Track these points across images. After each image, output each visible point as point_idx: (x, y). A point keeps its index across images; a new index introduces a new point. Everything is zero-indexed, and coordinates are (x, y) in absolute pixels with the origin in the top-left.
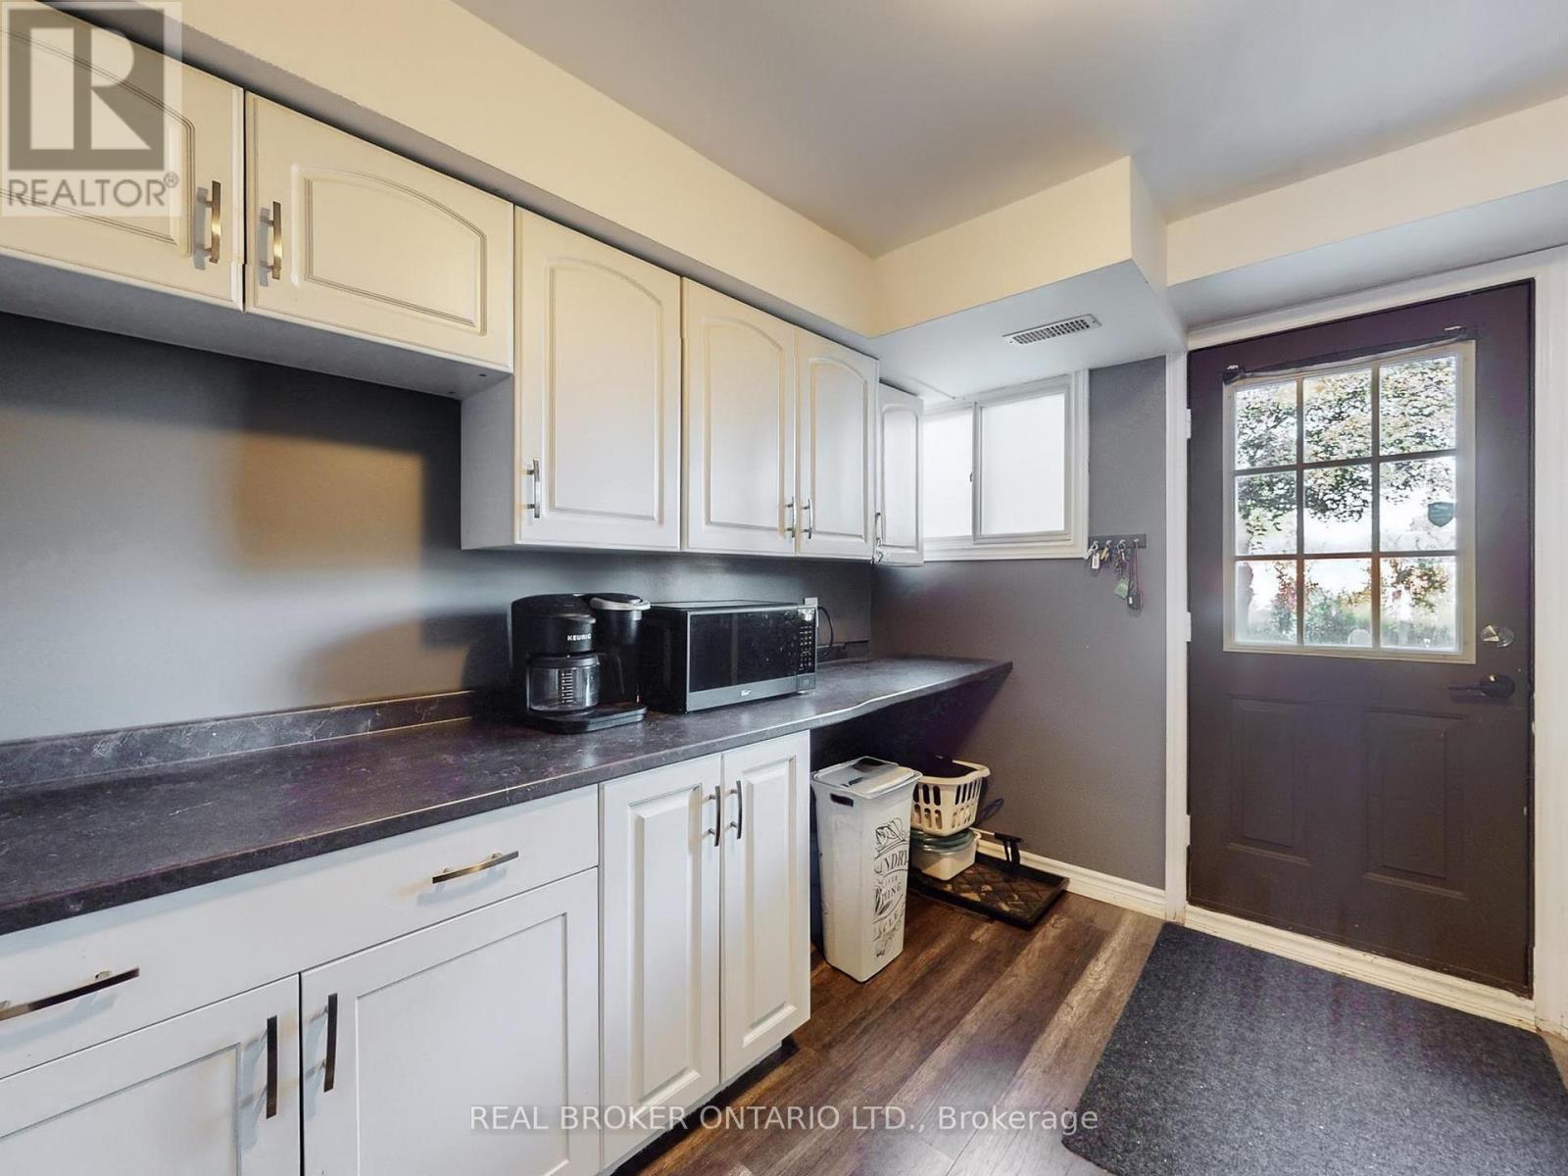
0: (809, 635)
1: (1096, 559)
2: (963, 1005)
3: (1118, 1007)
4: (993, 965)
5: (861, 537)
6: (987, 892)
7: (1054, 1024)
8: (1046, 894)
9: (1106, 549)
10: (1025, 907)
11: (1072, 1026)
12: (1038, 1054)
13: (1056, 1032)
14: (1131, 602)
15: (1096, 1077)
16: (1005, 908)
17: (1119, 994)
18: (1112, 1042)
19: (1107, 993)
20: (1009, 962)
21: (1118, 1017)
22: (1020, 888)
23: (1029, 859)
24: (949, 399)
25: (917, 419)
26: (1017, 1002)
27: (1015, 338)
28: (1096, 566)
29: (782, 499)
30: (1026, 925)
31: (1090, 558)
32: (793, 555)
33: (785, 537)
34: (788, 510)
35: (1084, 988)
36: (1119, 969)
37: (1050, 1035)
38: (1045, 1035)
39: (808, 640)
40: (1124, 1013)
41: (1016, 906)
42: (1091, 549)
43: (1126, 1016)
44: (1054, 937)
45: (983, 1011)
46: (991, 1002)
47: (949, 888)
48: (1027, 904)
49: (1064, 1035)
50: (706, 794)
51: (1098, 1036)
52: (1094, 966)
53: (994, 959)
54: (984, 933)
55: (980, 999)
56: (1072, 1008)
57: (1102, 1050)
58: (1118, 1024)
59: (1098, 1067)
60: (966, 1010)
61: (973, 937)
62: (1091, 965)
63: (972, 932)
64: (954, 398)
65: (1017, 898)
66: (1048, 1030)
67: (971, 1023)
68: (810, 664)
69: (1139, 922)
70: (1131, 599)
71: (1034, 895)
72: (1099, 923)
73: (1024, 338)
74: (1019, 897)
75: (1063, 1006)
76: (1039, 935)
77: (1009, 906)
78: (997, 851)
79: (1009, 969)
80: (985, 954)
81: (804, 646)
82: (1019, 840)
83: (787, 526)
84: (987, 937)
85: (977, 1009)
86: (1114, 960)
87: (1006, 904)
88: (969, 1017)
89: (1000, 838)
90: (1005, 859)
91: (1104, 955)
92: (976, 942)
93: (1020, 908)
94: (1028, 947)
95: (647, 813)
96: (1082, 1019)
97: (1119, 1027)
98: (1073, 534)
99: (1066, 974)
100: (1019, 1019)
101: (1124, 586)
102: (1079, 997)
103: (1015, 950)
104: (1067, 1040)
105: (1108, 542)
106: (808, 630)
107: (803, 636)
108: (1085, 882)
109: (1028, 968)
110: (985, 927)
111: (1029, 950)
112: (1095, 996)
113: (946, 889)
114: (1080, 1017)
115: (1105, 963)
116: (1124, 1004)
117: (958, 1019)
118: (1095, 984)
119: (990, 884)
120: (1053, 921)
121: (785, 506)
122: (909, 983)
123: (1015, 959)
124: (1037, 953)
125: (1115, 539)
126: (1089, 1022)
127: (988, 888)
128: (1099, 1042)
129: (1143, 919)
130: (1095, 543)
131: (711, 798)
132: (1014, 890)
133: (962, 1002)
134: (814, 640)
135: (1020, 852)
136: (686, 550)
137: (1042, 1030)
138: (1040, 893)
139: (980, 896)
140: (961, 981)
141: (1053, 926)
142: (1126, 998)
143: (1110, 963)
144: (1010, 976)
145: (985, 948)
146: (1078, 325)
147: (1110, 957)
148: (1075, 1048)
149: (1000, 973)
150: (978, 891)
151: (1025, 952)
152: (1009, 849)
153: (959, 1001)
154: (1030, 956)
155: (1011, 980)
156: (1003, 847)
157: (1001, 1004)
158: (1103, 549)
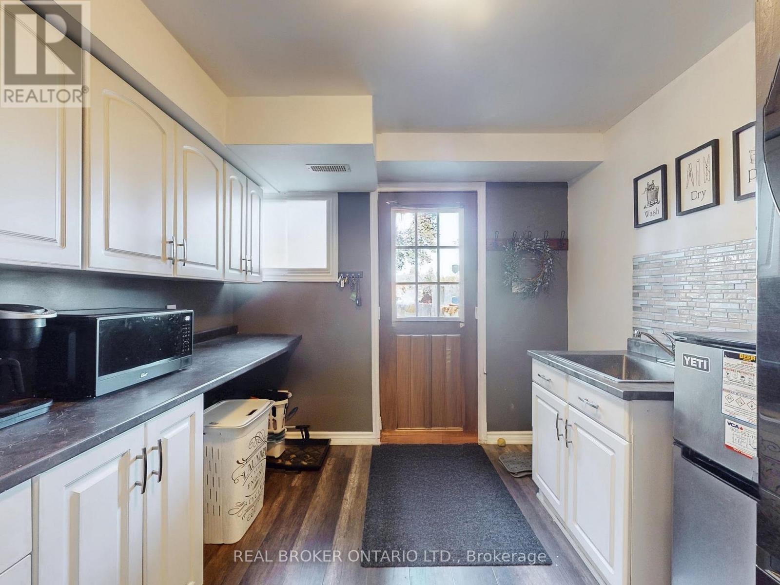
0: (188, 330)
1: (343, 282)
2: (298, 523)
3: (365, 491)
4: (306, 495)
5: (214, 266)
6: (294, 458)
7: (342, 512)
8: (322, 450)
9: (347, 278)
10: (314, 460)
11: (349, 509)
12: (339, 530)
13: (344, 514)
14: (357, 303)
15: (366, 528)
16: (305, 463)
17: (364, 485)
18: (367, 508)
19: (359, 487)
20: (314, 490)
21: (366, 496)
22: (309, 451)
23: (314, 435)
24: (277, 192)
25: (260, 200)
26: (323, 508)
27: (312, 167)
28: (342, 286)
29: (164, 237)
30: (315, 469)
31: (340, 282)
32: (172, 276)
33: (166, 264)
34: (168, 245)
35: (350, 488)
36: (361, 473)
37: (342, 518)
38: (340, 519)
39: (188, 334)
40: (368, 493)
41: (309, 461)
42: (340, 278)
43: (369, 494)
44: (331, 469)
45: (308, 521)
46: (311, 514)
47: (280, 461)
48: (314, 458)
49: (348, 514)
50: (133, 456)
51: (361, 508)
52: (351, 476)
53: (306, 492)
54: (297, 481)
55: (305, 515)
56: (347, 500)
57: (365, 513)
58: (367, 499)
59: (365, 522)
60: (300, 525)
61: (293, 485)
62: (349, 477)
63: (291, 483)
64: (279, 192)
65: (309, 456)
66: (340, 516)
67: (305, 530)
68: (188, 349)
69: (362, 449)
70: (357, 301)
71: (316, 452)
72: (348, 456)
73: (315, 169)
74: (310, 455)
75: (344, 501)
76: (324, 472)
77: (307, 462)
78: (297, 435)
79: (315, 494)
80: (301, 492)
81: (185, 338)
82: (308, 426)
83: (168, 256)
84: (300, 481)
85: (305, 521)
86: (358, 470)
87: (305, 461)
88: (302, 528)
89: (299, 428)
90: (302, 438)
91: (354, 469)
92: (295, 487)
93: (311, 461)
94: (321, 479)
95: (79, 488)
96: (353, 503)
97: (368, 499)
98: (331, 270)
99: (341, 485)
100: (327, 516)
101: (354, 295)
102: (349, 494)
103: (315, 483)
104: (349, 516)
105: (347, 275)
106: (187, 327)
107: (184, 331)
108: (339, 438)
109: (324, 490)
110: (298, 477)
111: (322, 481)
112: (355, 490)
113: (279, 462)
114: (352, 503)
115: (355, 473)
116: (367, 488)
117: (298, 531)
118: (353, 484)
119: (294, 454)
120: (328, 462)
121: (165, 242)
122: (271, 522)
123: (316, 488)
124: (325, 481)
125: (350, 273)
126: (356, 503)
127: (294, 456)
128: (362, 511)
129: (364, 447)
130: (341, 275)
131: (137, 458)
132: (307, 453)
133: (297, 521)
134: (191, 333)
135: (309, 432)
136: (88, 269)
137: (338, 518)
138: (319, 450)
139: (291, 462)
140: (293, 510)
141: (329, 464)
142: (367, 486)
143: (357, 473)
144: (317, 497)
145: (300, 488)
146: (341, 168)
147: (356, 469)
148: (354, 518)
149: (311, 497)
150: (289, 460)
151: (320, 482)
152: (304, 432)
153: (296, 521)
154: (323, 483)
155: (317, 499)
156: (300, 432)
157: (316, 513)
158: (345, 278)
